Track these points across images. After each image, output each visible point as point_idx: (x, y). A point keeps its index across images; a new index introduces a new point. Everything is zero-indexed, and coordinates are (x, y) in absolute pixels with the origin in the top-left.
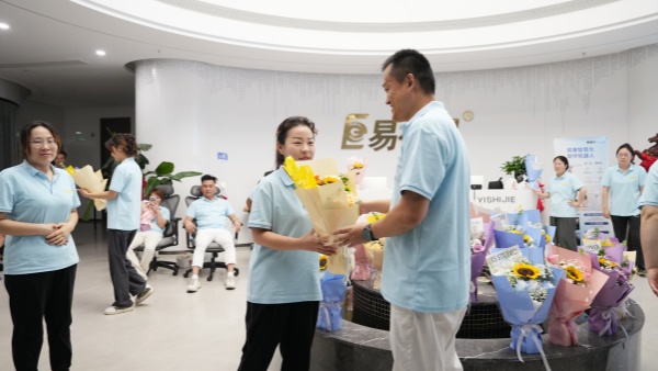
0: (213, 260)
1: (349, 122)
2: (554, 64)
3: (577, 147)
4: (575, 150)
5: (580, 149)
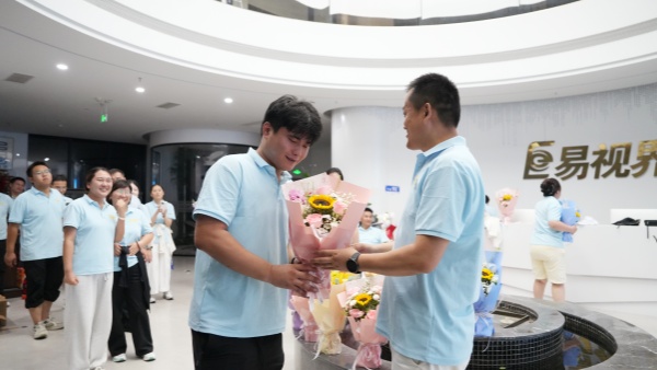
1: (531, 150)
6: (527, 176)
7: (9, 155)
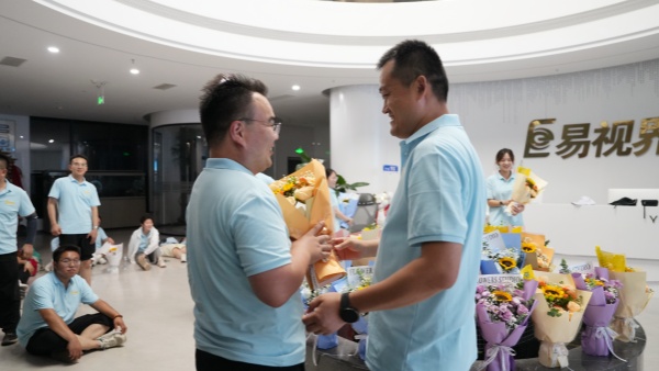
1: (532, 128)
6: (527, 155)
7: (12, 137)
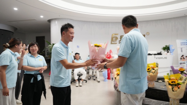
0: (79, 78)
1: (113, 36)
2: (174, 18)
3: (183, 42)
4: (183, 43)
5: (184, 43)
6: (111, 43)
